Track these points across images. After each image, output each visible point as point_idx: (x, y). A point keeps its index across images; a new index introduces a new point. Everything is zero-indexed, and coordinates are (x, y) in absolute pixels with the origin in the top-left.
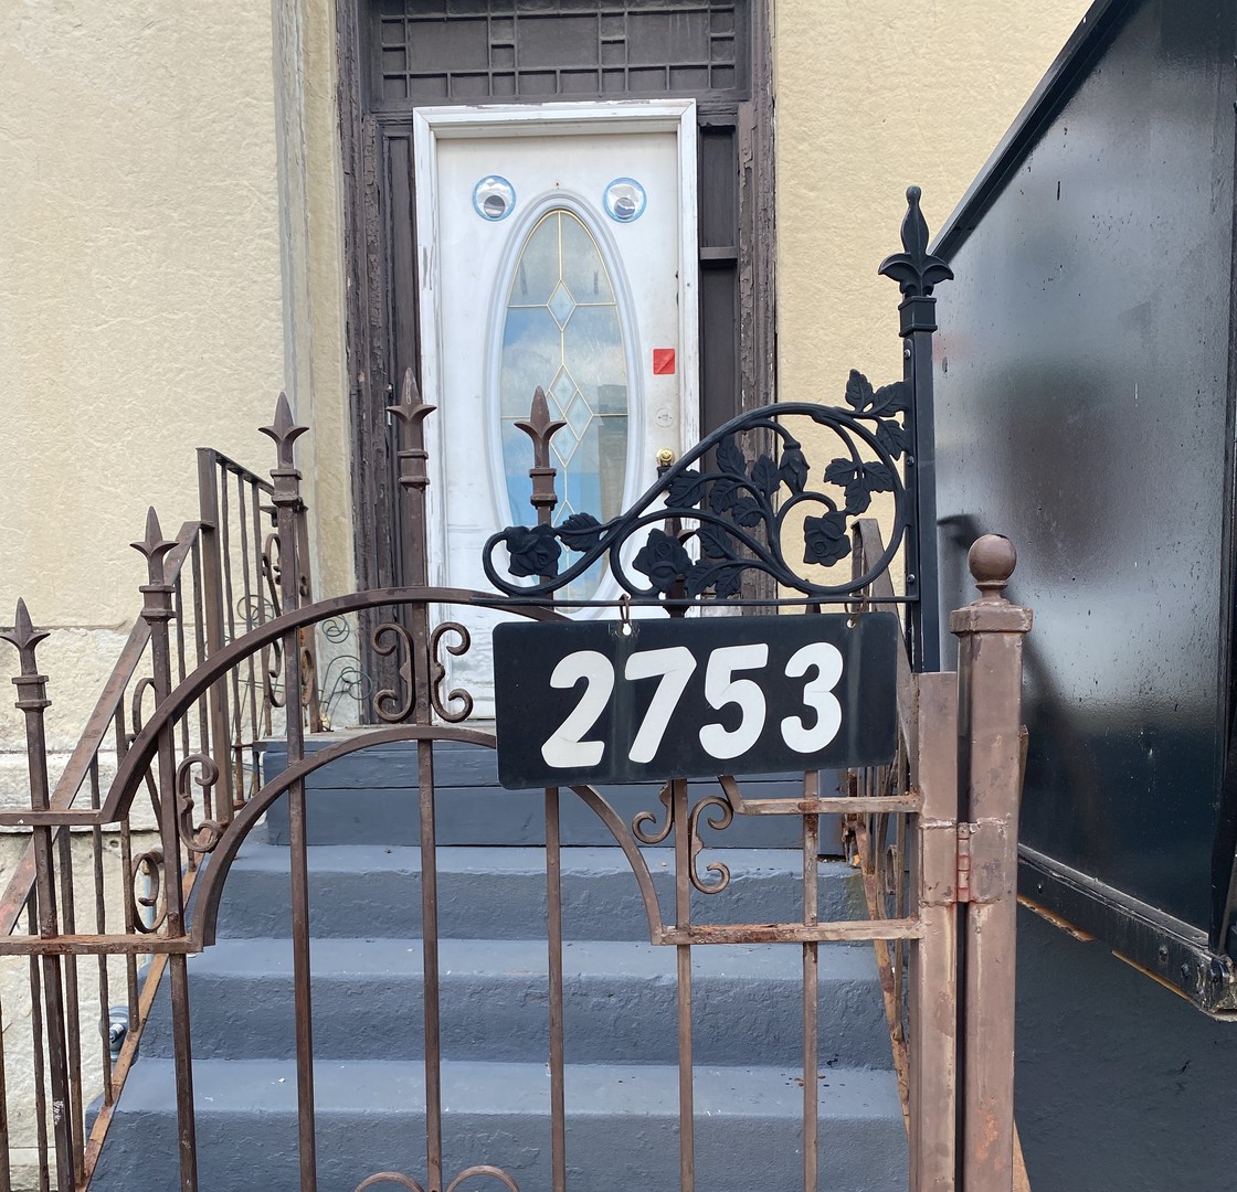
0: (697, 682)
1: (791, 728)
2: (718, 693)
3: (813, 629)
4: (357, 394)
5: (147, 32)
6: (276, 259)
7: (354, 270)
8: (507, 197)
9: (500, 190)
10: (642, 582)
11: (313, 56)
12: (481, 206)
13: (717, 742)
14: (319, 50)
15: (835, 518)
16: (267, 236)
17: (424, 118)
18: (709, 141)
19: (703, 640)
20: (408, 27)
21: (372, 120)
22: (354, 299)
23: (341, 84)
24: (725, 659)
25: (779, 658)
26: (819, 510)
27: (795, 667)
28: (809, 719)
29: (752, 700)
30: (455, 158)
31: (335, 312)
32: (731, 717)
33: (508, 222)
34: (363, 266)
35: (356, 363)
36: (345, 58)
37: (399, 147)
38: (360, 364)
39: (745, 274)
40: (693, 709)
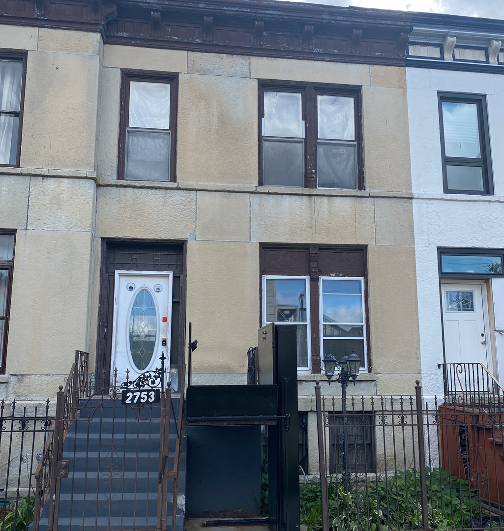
0: (141, 395)
1: (149, 400)
2: (142, 397)
3: (152, 390)
4: (99, 327)
5: (65, 264)
6: (86, 305)
7: (101, 302)
8: (134, 287)
9: (131, 285)
10: (136, 386)
11: (96, 264)
12: (128, 288)
13: (142, 401)
14: (97, 263)
15: (154, 381)
16: (85, 301)
17: (117, 272)
18: (175, 278)
19: (141, 391)
20: (115, 254)
21: (107, 274)
22: (100, 308)
23: (101, 268)
24: (143, 393)
25: (148, 393)
26: (153, 380)
27: (150, 394)
28: (151, 399)
29: (146, 397)
30: (123, 279)
31: (97, 311)
32: (144, 398)
33: (133, 292)
34: (102, 301)
35: (99, 321)
36: (102, 263)
37: (112, 277)
38: (100, 321)
39: (181, 306)
40: (140, 398)
